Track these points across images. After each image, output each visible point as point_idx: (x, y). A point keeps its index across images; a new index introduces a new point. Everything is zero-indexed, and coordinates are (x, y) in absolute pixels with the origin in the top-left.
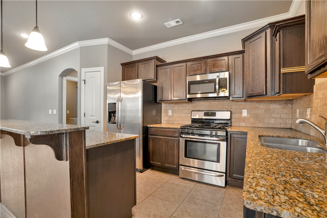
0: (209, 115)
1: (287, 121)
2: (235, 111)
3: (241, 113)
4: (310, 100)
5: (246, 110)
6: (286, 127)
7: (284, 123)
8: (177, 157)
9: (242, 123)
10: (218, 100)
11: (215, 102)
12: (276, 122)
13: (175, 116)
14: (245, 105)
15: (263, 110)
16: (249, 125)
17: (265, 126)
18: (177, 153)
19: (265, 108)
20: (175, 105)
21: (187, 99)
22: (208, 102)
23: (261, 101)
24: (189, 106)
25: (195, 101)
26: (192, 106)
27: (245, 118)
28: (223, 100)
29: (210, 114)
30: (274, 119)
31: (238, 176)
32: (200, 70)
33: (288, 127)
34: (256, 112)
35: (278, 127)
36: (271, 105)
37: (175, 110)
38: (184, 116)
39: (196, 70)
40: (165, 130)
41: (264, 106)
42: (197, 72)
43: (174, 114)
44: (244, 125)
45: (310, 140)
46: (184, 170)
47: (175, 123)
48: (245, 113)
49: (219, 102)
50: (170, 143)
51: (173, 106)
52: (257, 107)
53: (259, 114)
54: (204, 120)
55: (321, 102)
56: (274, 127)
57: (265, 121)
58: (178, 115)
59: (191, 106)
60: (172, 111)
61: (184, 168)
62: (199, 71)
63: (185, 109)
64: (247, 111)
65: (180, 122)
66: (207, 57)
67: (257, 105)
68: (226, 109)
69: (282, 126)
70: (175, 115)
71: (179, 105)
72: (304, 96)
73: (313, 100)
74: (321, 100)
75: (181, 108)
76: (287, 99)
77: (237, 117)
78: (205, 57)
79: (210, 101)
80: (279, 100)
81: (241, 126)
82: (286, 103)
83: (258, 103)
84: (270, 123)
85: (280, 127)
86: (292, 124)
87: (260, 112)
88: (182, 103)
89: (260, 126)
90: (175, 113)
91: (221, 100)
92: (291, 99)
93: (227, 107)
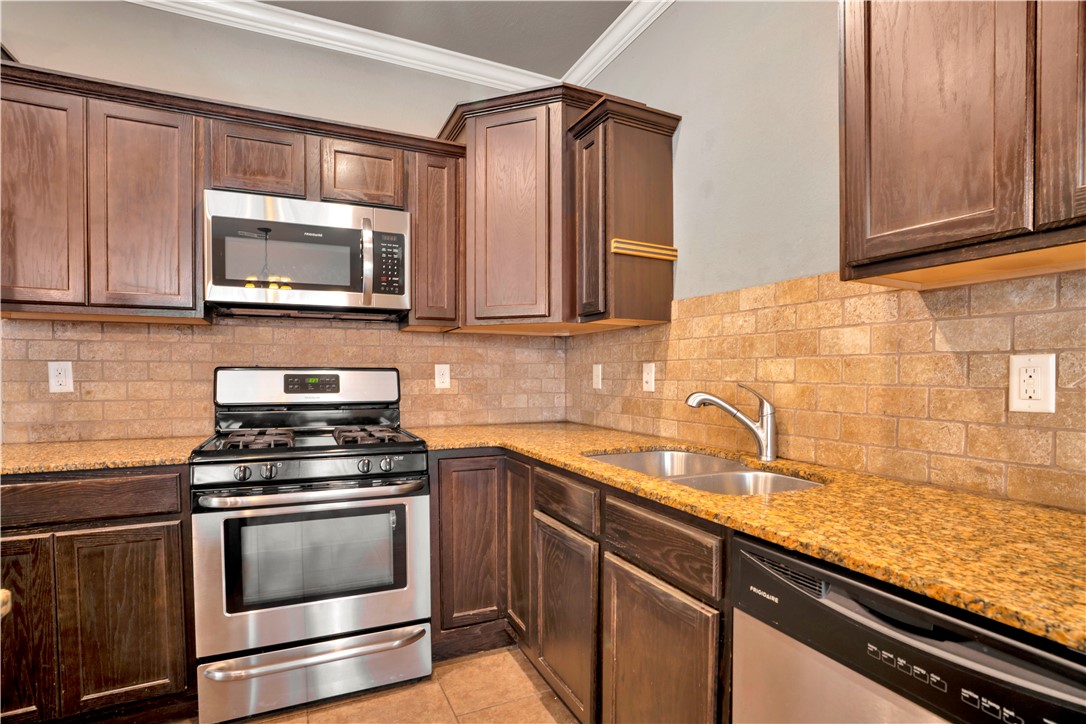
0: (310, 388)
1: (556, 401)
2: (409, 371)
3: (432, 376)
4: (657, 342)
5: (446, 368)
6: (554, 419)
7: (549, 406)
8: (172, 624)
9: (435, 413)
10: (341, 324)
11: (330, 331)
12: (531, 405)
13: (101, 396)
14: (442, 347)
15: (497, 368)
16: (457, 420)
17: (505, 420)
18: (171, 605)
19: (501, 361)
20: (99, 336)
21: (201, 306)
22: (297, 330)
23: (491, 335)
24: (192, 342)
25: (230, 321)
26: (212, 345)
27: (443, 395)
28: (361, 325)
29: (312, 384)
30: (525, 396)
31: (471, 613)
32: (275, 173)
33: (559, 416)
34: (476, 373)
35: (535, 420)
36: (517, 350)
37: (102, 361)
38: (167, 394)
39: (254, 166)
40: (73, 486)
41: (500, 353)
42: (259, 177)
43: (87, 386)
44: (442, 422)
45: (688, 451)
46: (227, 680)
47: (104, 435)
48: (443, 378)
49: (348, 331)
50: (116, 556)
51: (80, 342)
52: (480, 355)
53: (486, 380)
54: (285, 410)
55: (702, 346)
56: (526, 420)
57: (504, 404)
58: (123, 391)
59: (208, 346)
60: (75, 370)
61: (221, 670)
62: (271, 179)
63: (170, 361)
64: (451, 371)
65: (137, 426)
66: (313, 125)
67: (480, 351)
68: (374, 362)
69: (546, 416)
70: (100, 391)
71: (130, 337)
72: (627, 328)
73: (667, 340)
74: (703, 341)
75: (141, 353)
76: (555, 334)
77: (416, 391)
78: (305, 124)
79: (305, 324)
80: (537, 337)
81: (431, 423)
82: (553, 348)
83: (482, 344)
84: (514, 408)
85: (540, 418)
86: (566, 407)
87: (488, 373)
88: (149, 324)
89: (490, 421)
90: (103, 379)
91: (354, 325)
92: (567, 334)
93: (381, 353)
